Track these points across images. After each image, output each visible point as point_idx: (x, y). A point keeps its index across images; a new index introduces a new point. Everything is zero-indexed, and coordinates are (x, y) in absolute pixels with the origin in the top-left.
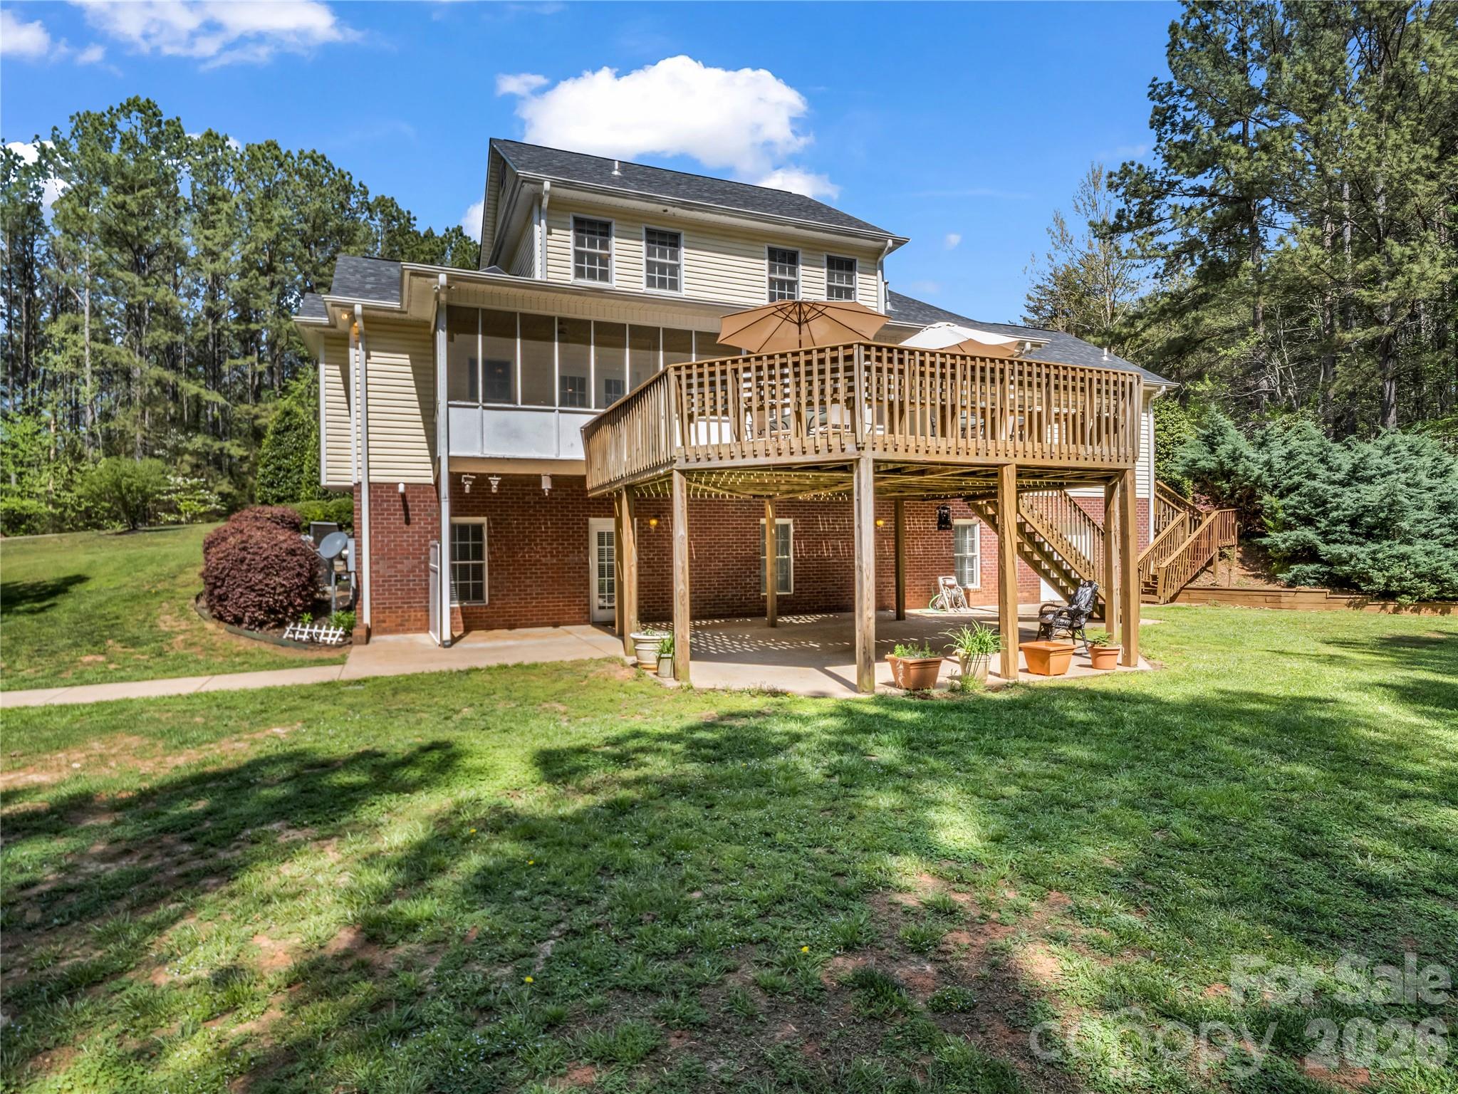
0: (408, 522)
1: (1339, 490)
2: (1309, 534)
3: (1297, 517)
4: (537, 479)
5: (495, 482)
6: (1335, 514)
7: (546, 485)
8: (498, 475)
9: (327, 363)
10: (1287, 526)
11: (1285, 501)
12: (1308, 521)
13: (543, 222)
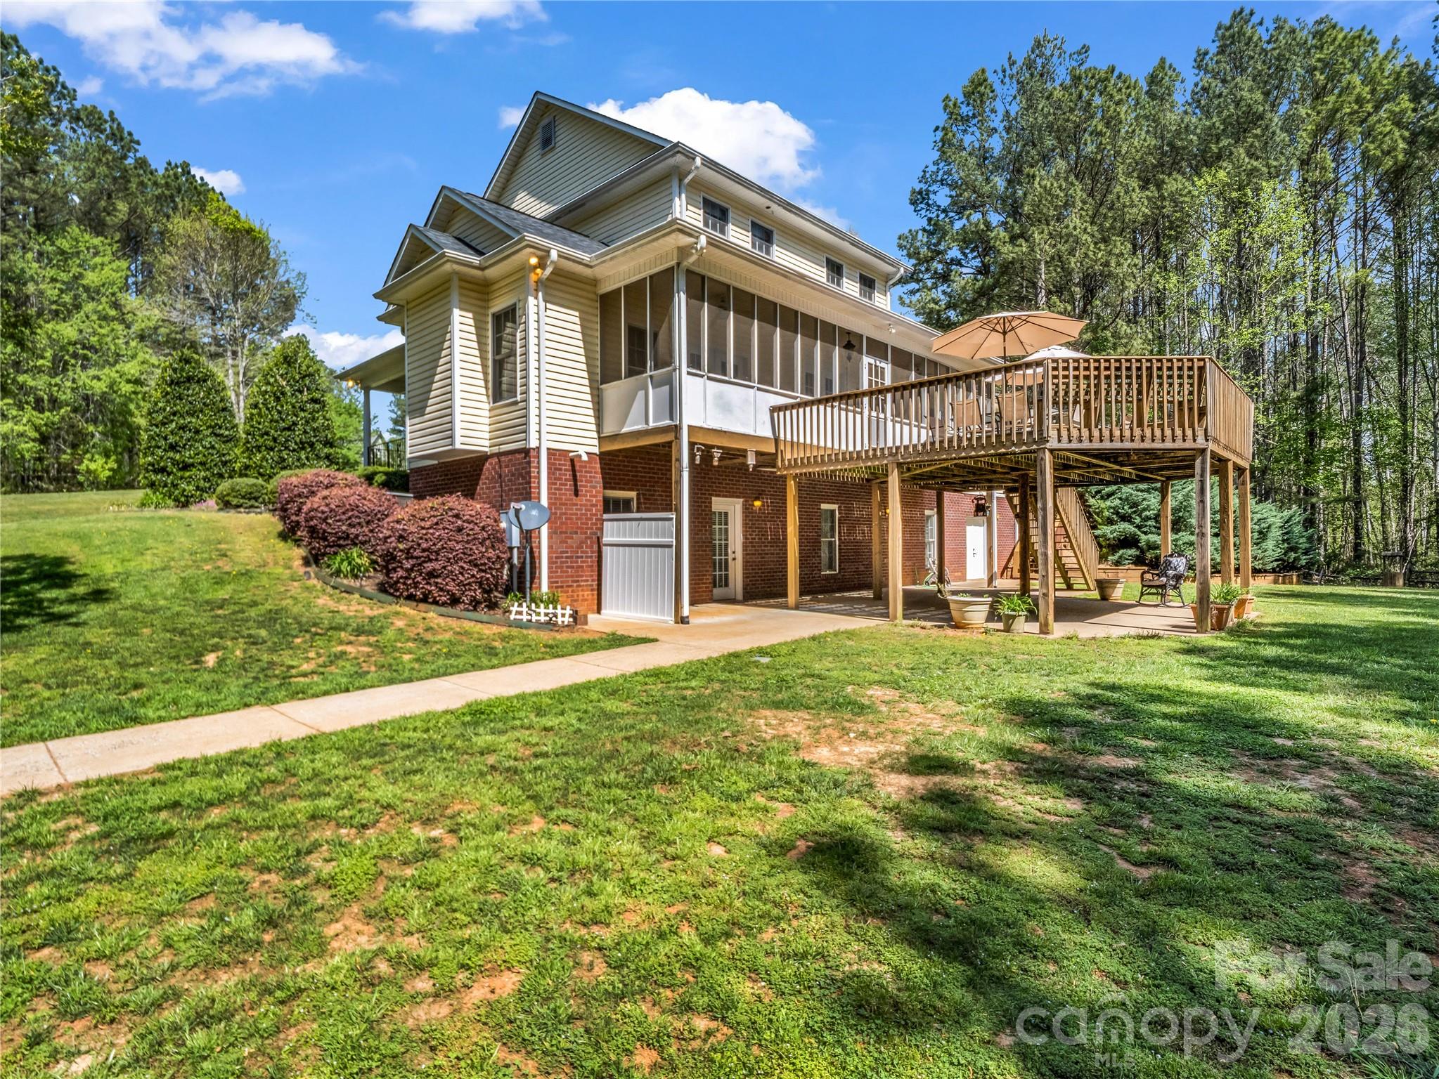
0: (576, 494)
1: (1146, 495)
2: (1129, 528)
3: (1117, 513)
4: (743, 454)
5: (717, 454)
6: (1147, 513)
7: (751, 461)
8: (719, 448)
9: (461, 309)
10: (1110, 522)
11: (1108, 503)
12: (1124, 518)
13: (683, 196)
